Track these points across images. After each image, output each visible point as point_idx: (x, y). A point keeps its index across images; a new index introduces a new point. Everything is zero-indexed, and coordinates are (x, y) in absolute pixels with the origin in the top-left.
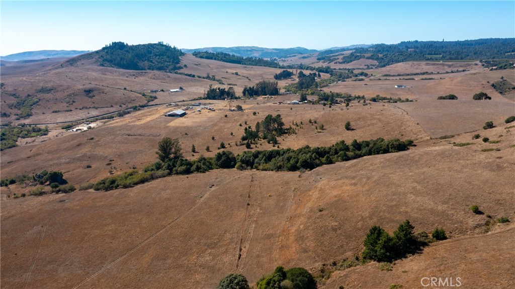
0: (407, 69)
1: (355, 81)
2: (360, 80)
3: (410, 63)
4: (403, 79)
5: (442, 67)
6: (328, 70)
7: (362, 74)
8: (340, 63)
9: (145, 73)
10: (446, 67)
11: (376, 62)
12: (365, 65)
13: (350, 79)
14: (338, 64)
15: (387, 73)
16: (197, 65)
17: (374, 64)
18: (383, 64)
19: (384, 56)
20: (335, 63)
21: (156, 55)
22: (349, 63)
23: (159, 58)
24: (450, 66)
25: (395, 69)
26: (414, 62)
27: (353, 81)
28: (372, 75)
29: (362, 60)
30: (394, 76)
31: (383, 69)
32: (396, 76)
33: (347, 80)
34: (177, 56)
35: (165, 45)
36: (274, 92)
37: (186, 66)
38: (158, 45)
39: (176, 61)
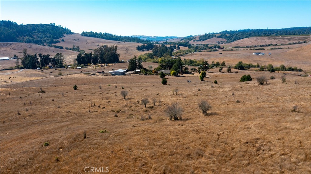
0: (252, 43)
1: (210, 51)
2: (214, 51)
3: (255, 38)
4: (254, 49)
5: (282, 40)
6: (187, 44)
7: (215, 47)
8: (197, 41)
10: (286, 40)
11: (224, 40)
12: (217, 42)
13: (205, 50)
14: (196, 41)
15: (237, 46)
16: (76, 40)
17: (224, 41)
18: (230, 41)
19: (230, 35)
20: (193, 41)
21: (39, 32)
22: (204, 41)
23: (41, 34)
24: (289, 39)
25: (243, 43)
26: (258, 37)
27: (208, 51)
28: (224, 47)
29: (213, 38)
30: (243, 47)
31: (233, 43)
32: (245, 48)
33: (203, 51)
34: (62, 34)
35: (57, 26)
36: (112, 59)
37: (63, 40)
38: (49, 25)
39: (55, 37)
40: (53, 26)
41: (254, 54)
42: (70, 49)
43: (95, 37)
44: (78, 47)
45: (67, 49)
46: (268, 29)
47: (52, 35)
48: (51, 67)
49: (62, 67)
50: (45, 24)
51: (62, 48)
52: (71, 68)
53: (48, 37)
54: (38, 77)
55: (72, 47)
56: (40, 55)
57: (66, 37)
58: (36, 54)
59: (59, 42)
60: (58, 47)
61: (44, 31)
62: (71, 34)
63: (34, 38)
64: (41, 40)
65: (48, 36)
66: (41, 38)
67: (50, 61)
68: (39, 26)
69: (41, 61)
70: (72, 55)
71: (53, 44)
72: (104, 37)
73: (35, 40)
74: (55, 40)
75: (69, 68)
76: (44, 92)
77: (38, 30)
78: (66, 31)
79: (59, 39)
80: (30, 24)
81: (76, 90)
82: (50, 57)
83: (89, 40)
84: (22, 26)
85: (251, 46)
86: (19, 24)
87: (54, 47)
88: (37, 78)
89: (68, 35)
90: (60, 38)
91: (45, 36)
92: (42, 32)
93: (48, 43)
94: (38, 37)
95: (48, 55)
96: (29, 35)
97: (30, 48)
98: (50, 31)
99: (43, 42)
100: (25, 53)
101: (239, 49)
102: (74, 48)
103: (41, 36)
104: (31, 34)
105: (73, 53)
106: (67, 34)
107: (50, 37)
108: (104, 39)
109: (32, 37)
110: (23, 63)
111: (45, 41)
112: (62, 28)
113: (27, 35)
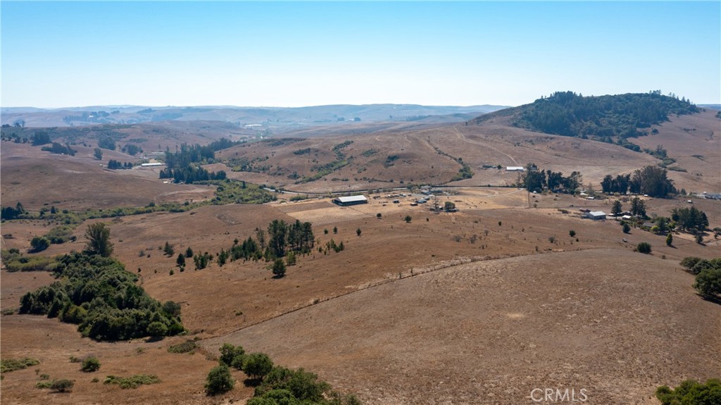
16: (687, 130)
21: (617, 112)
23: (617, 117)
35: (664, 96)
37: (655, 131)
38: (647, 95)
39: (643, 123)
40: (655, 95)
44: (665, 151)
47: (637, 120)
49: (573, 192)
51: (637, 149)
53: (629, 123)
56: (549, 172)
57: (672, 122)
58: (543, 171)
59: (646, 134)
60: (632, 147)
61: (626, 110)
63: (602, 126)
65: (630, 121)
66: (615, 124)
69: (549, 181)
71: (631, 140)
74: (638, 130)
77: (616, 107)
78: (680, 106)
79: (650, 126)
80: (607, 95)
82: (562, 176)
84: (592, 100)
86: (584, 95)
87: (626, 146)
89: (682, 116)
91: (623, 122)
92: (621, 113)
93: (622, 136)
94: (610, 123)
95: (560, 174)
96: (594, 119)
99: (615, 133)
102: (658, 152)
103: (616, 120)
104: (597, 117)
106: (681, 113)
107: (633, 123)
109: (597, 123)
110: (526, 180)
111: (619, 132)
113: (591, 119)
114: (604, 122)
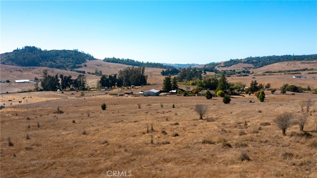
0: (284, 68)
1: (240, 76)
2: (244, 76)
3: (286, 63)
4: (289, 74)
6: (213, 70)
7: (244, 72)
8: (222, 67)
9: (33, 68)
11: (251, 65)
12: (243, 68)
13: (235, 75)
14: (220, 67)
15: (267, 71)
16: (98, 65)
17: (251, 66)
18: (258, 66)
19: (257, 61)
20: (218, 67)
21: (62, 57)
22: (229, 66)
23: (64, 59)
26: (289, 62)
27: (238, 76)
28: (253, 72)
29: (239, 64)
30: (275, 72)
31: (262, 68)
32: (277, 72)
33: (232, 76)
34: (85, 59)
35: (80, 52)
36: (139, 81)
37: (85, 66)
38: (72, 51)
39: (78, 62)
40: (76, 52)
41: (294, 77)
42: (93, 74)
43: (118, 63)
44: (101, 72)
45: (89, 73)
46: (295, 55)
47: (75, 61)
48: (72, 90)
49: (84, 89)
50: (68, 50)
51: (84, 72)
52: (94, 90)
53: (70, 62)
54: (57, 97)
55: (94, 72)
56: (61, 76)
57: (88, 63)
58: (57, 76)
59: (82, 67)
60: (80, 72)
61: (67, 57)
62: (93, 60)
63: (57, 63)
64: (63, 65)
65: (71, 61)
66: (64, 63)
67: (72, 83)
68: (62, 52)
69: (62, 83)
70: (94, 79)
71: (75, 69)
72: (126, 63)
73: (57, 65)
74: (77, 65)
75: (92, 90)
76: (61, 112)
77: (61, 55)
78: (88, 57)
79: (81, 64)
80: (54, 50)
81: (104, 111)
82: (71, 79)
83: (111, 65)
84: (46, 51)
85: (284, 71)
86: (43, 50)
87: (77, 72)
88: (55, 99)
89: (91, 61)
90: (83, 64)
91: (67, 61)
92: (65, 57)
93: (70, 68)
94: (61, 62)
95: (70, 77)
96: (52, 60)
97: (51, 72)
98: (73, 56)
99: (66, 67)
100: (45, 74)
101: (272, 74)
102: (96, 73)
103: (64, 61)
104: (54, 59)
105: (95, 78)
106: (90, 59)
107: (72, 62)
108: (126, 64)
109: (54, 62)
110: (43, 85)
111: (68, 66)
112: (85, 54)
113: (50, 60)
114: (58, 62)
